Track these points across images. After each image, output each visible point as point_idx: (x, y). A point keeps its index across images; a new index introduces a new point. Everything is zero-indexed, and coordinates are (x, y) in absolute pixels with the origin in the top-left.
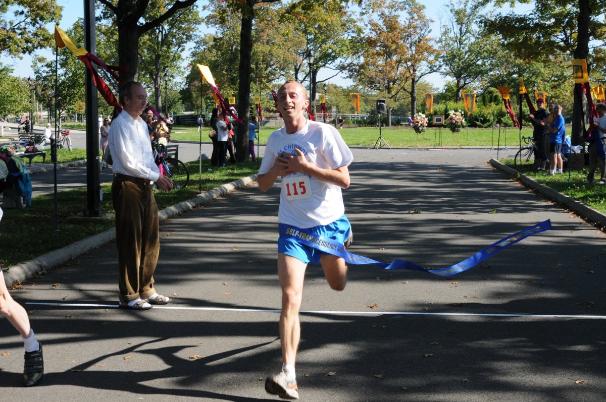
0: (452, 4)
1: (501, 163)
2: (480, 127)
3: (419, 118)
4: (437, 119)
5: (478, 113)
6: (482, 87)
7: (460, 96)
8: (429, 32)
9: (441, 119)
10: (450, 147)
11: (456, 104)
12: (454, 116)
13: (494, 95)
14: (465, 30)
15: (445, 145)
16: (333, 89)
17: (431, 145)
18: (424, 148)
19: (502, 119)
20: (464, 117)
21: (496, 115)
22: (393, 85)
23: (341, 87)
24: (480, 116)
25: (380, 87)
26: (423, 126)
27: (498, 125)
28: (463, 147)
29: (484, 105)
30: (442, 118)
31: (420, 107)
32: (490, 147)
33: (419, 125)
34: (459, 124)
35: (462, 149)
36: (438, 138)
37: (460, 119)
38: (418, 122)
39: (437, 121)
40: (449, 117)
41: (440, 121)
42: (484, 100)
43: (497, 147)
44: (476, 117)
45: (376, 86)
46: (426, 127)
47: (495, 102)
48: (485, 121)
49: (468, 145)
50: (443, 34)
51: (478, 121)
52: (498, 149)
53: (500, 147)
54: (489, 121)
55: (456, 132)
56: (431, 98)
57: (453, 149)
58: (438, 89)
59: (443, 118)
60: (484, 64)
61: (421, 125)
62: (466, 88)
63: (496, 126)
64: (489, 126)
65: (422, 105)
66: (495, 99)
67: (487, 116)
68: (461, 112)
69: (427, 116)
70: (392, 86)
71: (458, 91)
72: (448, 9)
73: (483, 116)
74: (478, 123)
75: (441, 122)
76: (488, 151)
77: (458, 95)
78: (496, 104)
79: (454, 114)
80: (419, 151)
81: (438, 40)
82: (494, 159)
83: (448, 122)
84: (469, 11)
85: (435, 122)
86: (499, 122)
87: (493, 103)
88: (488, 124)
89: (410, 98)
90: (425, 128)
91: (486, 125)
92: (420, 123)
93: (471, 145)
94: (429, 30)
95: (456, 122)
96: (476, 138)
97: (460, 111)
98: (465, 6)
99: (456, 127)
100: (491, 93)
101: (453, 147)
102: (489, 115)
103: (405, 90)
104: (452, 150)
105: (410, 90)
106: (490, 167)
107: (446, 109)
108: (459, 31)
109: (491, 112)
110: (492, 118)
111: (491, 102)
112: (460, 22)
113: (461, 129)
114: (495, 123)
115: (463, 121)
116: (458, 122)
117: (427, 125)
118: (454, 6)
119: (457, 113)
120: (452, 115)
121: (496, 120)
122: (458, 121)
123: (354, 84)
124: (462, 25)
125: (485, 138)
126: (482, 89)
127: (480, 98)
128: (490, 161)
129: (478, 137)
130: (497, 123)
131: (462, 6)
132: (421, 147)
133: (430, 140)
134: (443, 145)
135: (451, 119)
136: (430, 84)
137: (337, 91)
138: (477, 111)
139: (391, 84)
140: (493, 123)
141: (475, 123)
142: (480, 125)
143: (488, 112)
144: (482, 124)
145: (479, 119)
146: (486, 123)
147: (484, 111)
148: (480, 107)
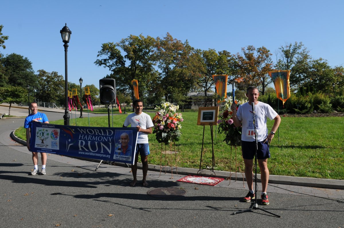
0: (282, 48)
2: (298, 113)
3: (161, 112)
4: (204, 114)
5: (296, 101)
8: (271, 62)
14: (290, 61)
19: (319, 106)
21: (313, 103)
24: (298, 104)
26: (172, 130)
29: (302, 94)
39: (204, 118)
44: (294, 104)
50: (278, 62)
51: (297, 109)
54: (306, 108)
56: (224, 81)
60: (300, 76)
63: (314, 112)
64: (307, 112)
67: (305, 104)
72: (281, 51)
73: (301, 104)
78: (313, 93)
81: (275, 65)
84: (291, 51)
86: (316, 108)
88: (306, 110)
91: (304, 111)
94: (271, 61)
98: (289, 48)
108: (286, 61)
110: (309, 105)
112: (287, 57)
114: (312, 110)
118: (283, 49)
121: (314, 107)
124: (288, 58)
130: (315, 109)
131: (288, 48)
138: (296, 99)
140: (310, 109)
141: (294, 110)
142: (299, 112)
143: (306, 100)
144: (300, 110)
145: (297, 106)
146: (304, 110)
147: (302, 99)
148: (298, 96)
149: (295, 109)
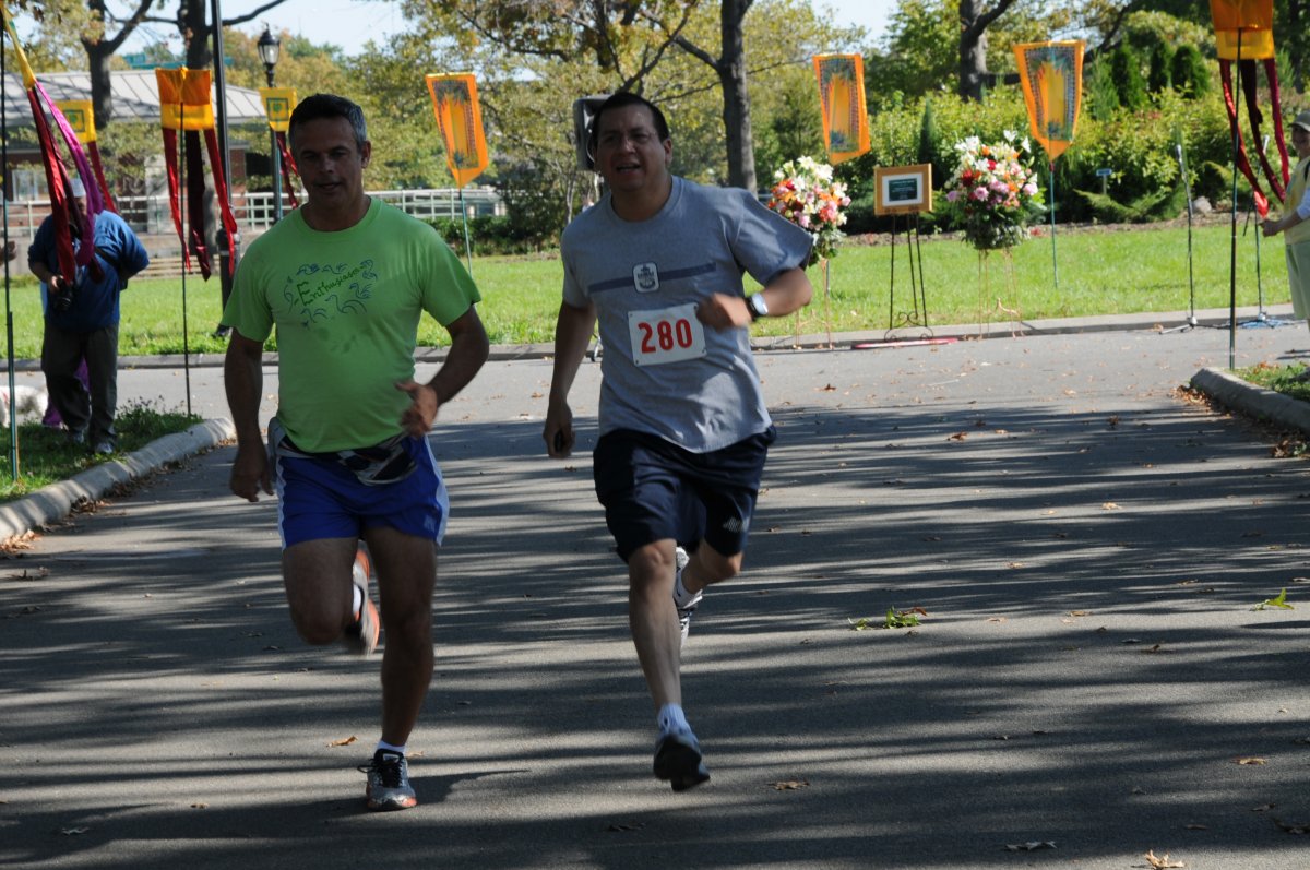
1: (1254, 386)
2: (1109, 217)
3: (800, 183)
4: (892, 186)
5: (1093, 148)
6: (1093, 13)
7: (982, 63)
9: (913, 184)
10: (974, 328)
11: (972, 104)
12: (983, 165)
13: (1173, 48)
15: (943, 321)
16: (290, 61)
17: (871, 324)
18: (836, 337)
19: (1222, 172)
20: (1034, 168)
21: (1189, 155)
22: (626, 22)
23: (329, 50)
24: (1104, 164)
25: (553, 36)
26: (827, 228)
27: (1203, 204)
28: (1039, 324)
29: (1124, 102)
30: (919, 177)
31: (772, 137)
32: (1180, 316)
33: (806, 221)
34: (1013, 204)
35: (1033, 332)
36: (903, 286)
37: (1014, 177)
38: (798, 207)
39: (894, 196)
40: (958, 173)
41: (913, 195)
42: (1120, 77)
43: (1226, 313)
44: (1084, 167)
45: (531, 35)
46: (842, 228)
47: (1178, 81)
48: (1133, 185)
49: (1062, 313)
51: (1097, 190)
52: (1232, 324)
53: (1240, 312)
54: (1152, 184)
55: (999, 245)
56: (853, 77)
57: (986, 336)
58: (861, 33)
59: (923, 177)
61: (816, 218)
62: (1010, 20)
63: (1196, 211)
64: (1157, 211)
65: (779, 126)
66: (1178, 70)
67: (1143, 162)
68: (1017, 144)
69: (841, 173)
70: (619, 29)
71: (969, 39)
73: (1121, 162)
74: (1099, 200)
75: (919, 200)
76: (1173, 338)
77: (968, 64)
78: (1187, 96)
79: (983, 156)
80: (813, 356)
82: (1214, 370)
83: (954, 196)
85: (887, 202)
86: (1209, 186)
87: (1168, 91)
88: (1150, 200)
89: (718, 93)
90: (837, 235)
91: (1139, 206)
92: (810, 209)
93: (1080, 313)
95: (994, 194)
96: (1099, 274)
97: (1010, 135)
99: (996, 220)
100: (1144, 39)
101: (985, 328)
102: (1152, 157)
103: (687, 47)
104: (982, 342)
105: (712, 44)
106: (1200, 411)
107: (925, 133)
109: (1160, 136)
110: (1168, 170)
111: (1156, 83)
113: (1024, 232)
114: (1188, 194)
115: (1033, 189)
116: (1005, 197)
117: (843, 219)
119: (998, 150)
120: (968, 160)
121: (1191, 177)
122: (1003, 187)
123: (412, 27)
125: (1143, 274)
126: (1089, 24)
127: (1103, 71)
128: (1193, 382)
129: (1110, 272)
130: (1198, 191)
132: (821, 338)
133: (862, 296)
134: (932, 319)
135: (969, 180)
136: (818, 12)
137: (311, 70)
138: (1091, 139)
139: (615, 18)
140: (1174, 193)
141: (1085, 199)
142: (1111, 209)
143: (1148, 140)
144: (1120, 201)
145: (1101, 177)
146: (1139, 195)
147: (1125, 133)
148: (1104, 116)
149: (1090, 195)
